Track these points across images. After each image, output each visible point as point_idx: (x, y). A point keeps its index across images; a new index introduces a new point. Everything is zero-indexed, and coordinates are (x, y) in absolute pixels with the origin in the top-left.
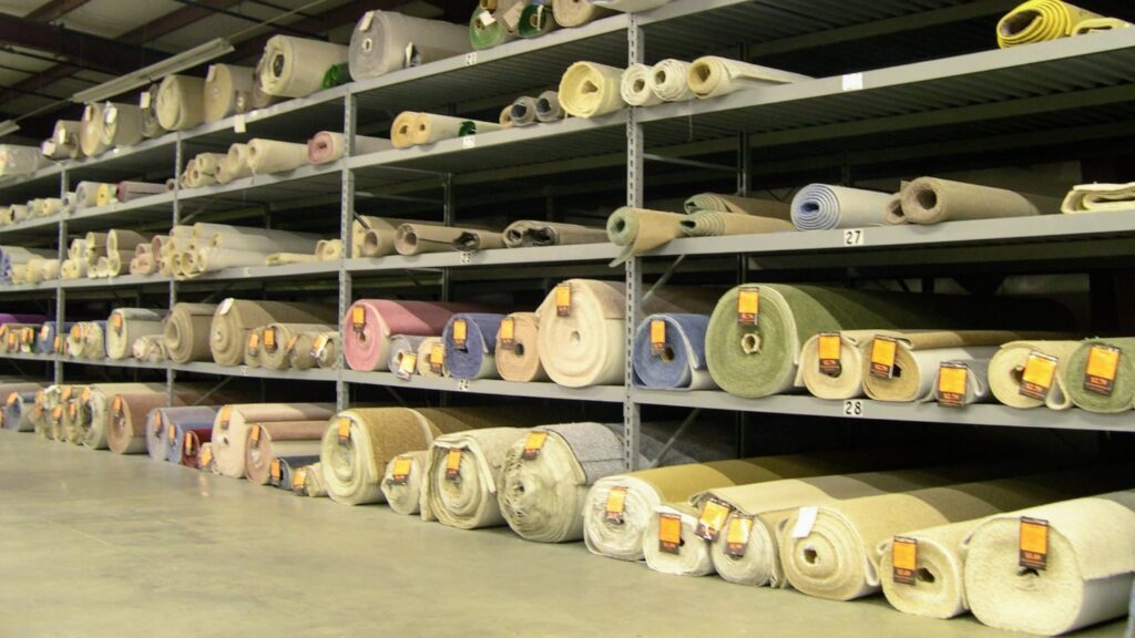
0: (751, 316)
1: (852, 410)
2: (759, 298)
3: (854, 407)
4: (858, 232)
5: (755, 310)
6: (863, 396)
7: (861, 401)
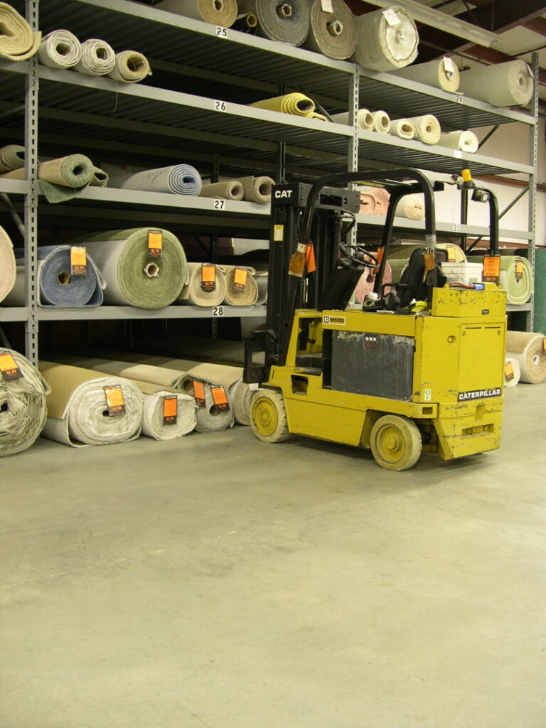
0: (158, 251)
1: (217, 313)
2: (162, 237)
3: (218, 311)
4: (223, 202)
5: (160, 247)
6: (223, 304)
7: (223, 307)
